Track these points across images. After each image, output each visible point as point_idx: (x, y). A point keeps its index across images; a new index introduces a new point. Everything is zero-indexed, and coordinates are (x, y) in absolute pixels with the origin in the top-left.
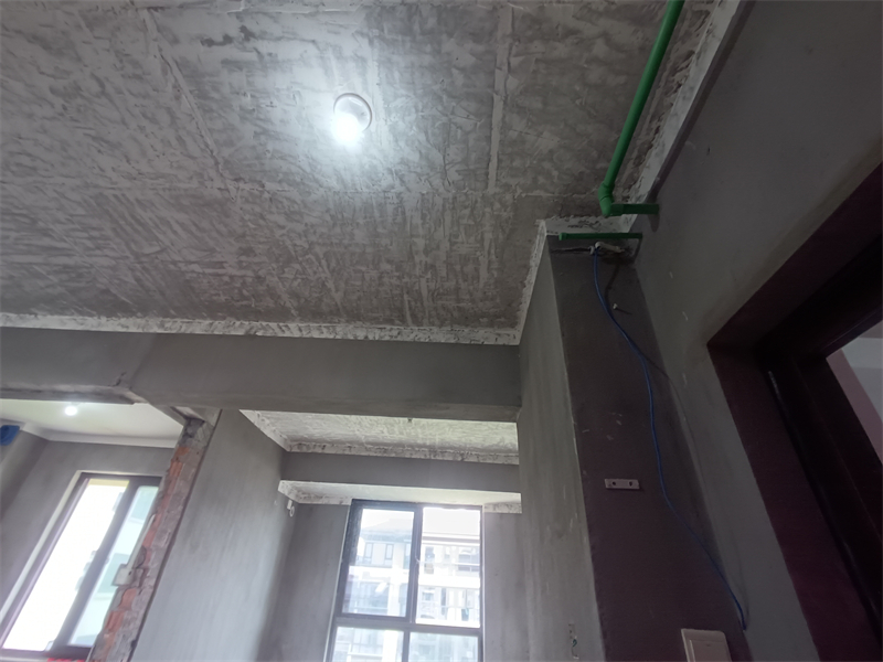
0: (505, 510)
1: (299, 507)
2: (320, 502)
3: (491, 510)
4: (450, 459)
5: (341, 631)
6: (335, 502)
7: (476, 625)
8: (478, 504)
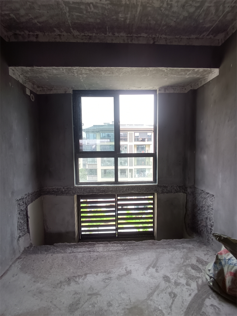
0: (172, 91)
1: (38, 97)
2: (51, 93)
3: (163, 92)
4: (144, 42)
5: (81, 161)
6: (61, 92)
7: (152, 151)
8: (154, 89)
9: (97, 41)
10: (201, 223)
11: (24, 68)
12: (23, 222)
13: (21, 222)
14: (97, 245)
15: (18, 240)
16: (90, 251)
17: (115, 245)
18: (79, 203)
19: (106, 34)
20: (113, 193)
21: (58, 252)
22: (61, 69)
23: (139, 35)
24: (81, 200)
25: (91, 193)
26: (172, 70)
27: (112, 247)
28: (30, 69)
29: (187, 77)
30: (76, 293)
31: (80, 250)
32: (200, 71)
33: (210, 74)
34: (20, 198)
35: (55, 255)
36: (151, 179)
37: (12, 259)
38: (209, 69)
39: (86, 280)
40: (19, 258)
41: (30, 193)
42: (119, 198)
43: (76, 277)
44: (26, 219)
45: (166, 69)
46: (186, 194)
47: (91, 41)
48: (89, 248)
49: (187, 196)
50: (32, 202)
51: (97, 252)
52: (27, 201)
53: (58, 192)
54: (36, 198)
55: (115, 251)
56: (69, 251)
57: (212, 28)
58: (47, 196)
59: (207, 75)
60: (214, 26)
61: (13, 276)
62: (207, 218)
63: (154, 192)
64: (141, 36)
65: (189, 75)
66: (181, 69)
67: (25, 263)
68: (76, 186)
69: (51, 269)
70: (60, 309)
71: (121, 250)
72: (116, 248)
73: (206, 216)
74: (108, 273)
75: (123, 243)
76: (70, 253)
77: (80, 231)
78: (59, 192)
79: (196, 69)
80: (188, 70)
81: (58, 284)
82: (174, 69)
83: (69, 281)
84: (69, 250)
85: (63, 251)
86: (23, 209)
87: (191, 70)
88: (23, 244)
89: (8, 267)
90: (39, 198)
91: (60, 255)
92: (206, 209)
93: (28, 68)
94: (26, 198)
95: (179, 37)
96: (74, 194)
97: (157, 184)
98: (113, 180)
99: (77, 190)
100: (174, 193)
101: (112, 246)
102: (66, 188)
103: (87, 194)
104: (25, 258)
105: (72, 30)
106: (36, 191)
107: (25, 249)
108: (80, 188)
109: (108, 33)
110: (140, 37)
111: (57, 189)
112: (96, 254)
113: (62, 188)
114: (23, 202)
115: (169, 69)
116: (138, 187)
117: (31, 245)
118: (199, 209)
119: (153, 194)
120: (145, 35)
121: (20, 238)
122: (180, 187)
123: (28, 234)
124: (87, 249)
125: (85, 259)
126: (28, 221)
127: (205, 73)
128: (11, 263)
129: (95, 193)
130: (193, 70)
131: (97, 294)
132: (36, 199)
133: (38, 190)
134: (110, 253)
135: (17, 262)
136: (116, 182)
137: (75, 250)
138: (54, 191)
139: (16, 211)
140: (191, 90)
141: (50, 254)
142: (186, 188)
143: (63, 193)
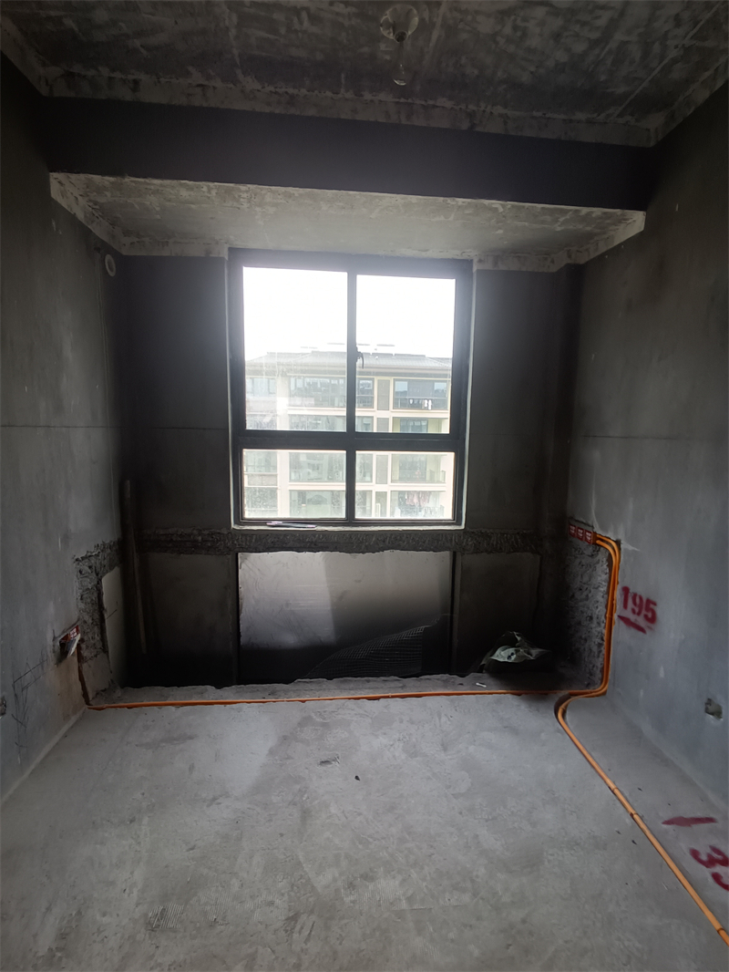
0: (515, 266)
2: (166, 253)
3: (488, 266)
4: (445, 124)
5: (249, 455)
6: (196, 251)
8: (465, 257)
9: (311, 112)
11: (97, 178)
12: (90, 621)
13: (85, 622)
19: (337, 93)
22: (205, 189)
23: (431, 102)
26: (519, 208)
28: (112, 183)
29: (559, 229)
32: (594, 215)
33: (622, 226)
34: (84, 555)
36: (447, 514)
38: (618, 211)
41: (107, 542)
44: (97, 616)
45: (501, 205)
46: (539, 557)
47: (292, 111)
49: (541, 560)
50: (111, 568)
52: (98, 564)
53: (182, 545)
57: (632, 97)
59: (614, 227)
60: (637, 92)
62: (591, 618)
64: (438, 104)
65: (563, 223)
66: (543, 208)
68: (237, 527)
78: (188, 543)
79: (584, 210)
80: (562, 210)
82: (524, 207)
86: (90, 586)
87: (571, 210)
88: (92, 679)
92: (590, 595)
93: (107, 178)
94: (96, 555)
95: (539, 114)
97: (463, 527)
99: (237, 540)
100: (509, 552)
101: (337, 688)
102: (206, 532)
105: (241, 77)
107: (97, 693)
108: (246, 535)
109: (342, 91)
110: (434, 106)
111: (181, 536)
113: (195, 532)
114: (90, 567)
115: (509, 206)
117: (113, 686)
118: (573, 596)
120: (449, 104)
121: (85, 665)
122: (524, 536)
123: (102, 654)
126: (102, 620)
127: (608, 221)
130: (576, 211)
138: (171, 540)
139: (75, 589)
140: (568, 266)
142: (541, 540)
143: (196, 547)
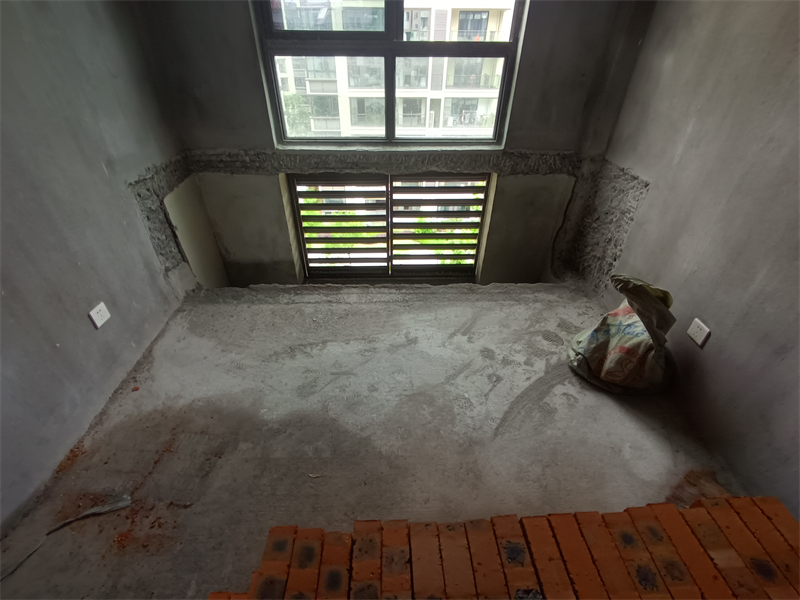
5: (286, 66)
7: (504, 36)
10: (592, 250)
12: (164, 237)
13: (159, 239)
14: (346, 290)
15: (166, 275)
16: (330, 301)
17: (386, 290)
18: (294, 196)
20: (381, 172)
21: (261, 302)
24: (300, 188)
25: (322, 168)
27: (379, 295)
30: (308, 371)
31: (307, 298)
34: (137, 179)
35: (255, 307)
36: (488, 132)
37: (165, 311)
39: (325, 351)
40: (179, 311)
41: (158, 164)
42: (397, 184)
43: (305, 346)
44: (169, 232)
46: (574, 179)
48: (327, 295)
49: (576, 182)
50: (171, 189)
51: (347, 303)
52: (156, 186)
53: (232, 165)
54: (180, 180)
55: (384, 302)
56: (285, 301)
58: (210, 176)
61: (179, 341)
62: (610, 240)
63: (490, 171)
67: (194, 319)
68: (280, 147)
69: (252, 331)
70: (281, 392)
71: (396, 301)
72: (387, 298)
73: (609, 236)
74: (370, 342)
75: (403, 288)
76: (288, 304)
77: (304, 261)
78: (238, 164)
81: (270, 356)
83: (292, 351)
84: (285, 298)
85: (271, 300)
86: (153, 208)
88: (179, 283)
89: (162, 326)
90: (187, 181)
91: (266, 308)
92: (615, 219)
94: (152, 178)
96: (278, 171)
97: (502, 147)
98: (380, 131)
99: (283, 160)
100: (546, 174)
101: (379, 293)
102: (252, 153)
103: (311, 172)
104: (192, 310)
106: (173, 159)
107: (187, 293)
108: (290, 155)
111: (230, 156)
112: (343, 307)
113: (242, 152)
114: (148, 190)
116: (449, 155)
117: (199, 287)
118: (598, 219)
119: (486, 177)
121: (169, 273)
122: (564, 157)
123: (183, 263)
124: (325, 298)
125: (320, 316)
126: (175, 236)
128: (166, 320)
129: (333, 168)
131: (348, 374)
132: (180, 183)
133: (179, 157)
134: (373, 306)
135: (178, 317)
136: (390, 138)
137: (297, 298)
138: (222, 161)
139: (139, 211)
141: (245, 306)
142: (581, 162)
143: (246, 168)
